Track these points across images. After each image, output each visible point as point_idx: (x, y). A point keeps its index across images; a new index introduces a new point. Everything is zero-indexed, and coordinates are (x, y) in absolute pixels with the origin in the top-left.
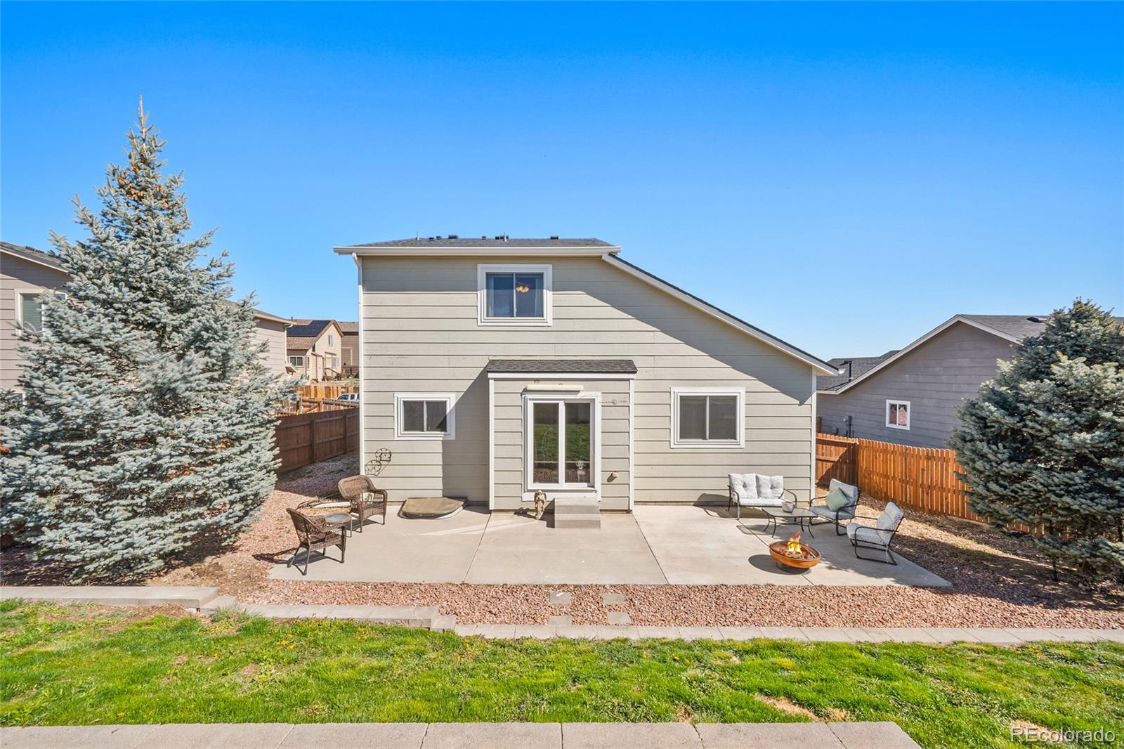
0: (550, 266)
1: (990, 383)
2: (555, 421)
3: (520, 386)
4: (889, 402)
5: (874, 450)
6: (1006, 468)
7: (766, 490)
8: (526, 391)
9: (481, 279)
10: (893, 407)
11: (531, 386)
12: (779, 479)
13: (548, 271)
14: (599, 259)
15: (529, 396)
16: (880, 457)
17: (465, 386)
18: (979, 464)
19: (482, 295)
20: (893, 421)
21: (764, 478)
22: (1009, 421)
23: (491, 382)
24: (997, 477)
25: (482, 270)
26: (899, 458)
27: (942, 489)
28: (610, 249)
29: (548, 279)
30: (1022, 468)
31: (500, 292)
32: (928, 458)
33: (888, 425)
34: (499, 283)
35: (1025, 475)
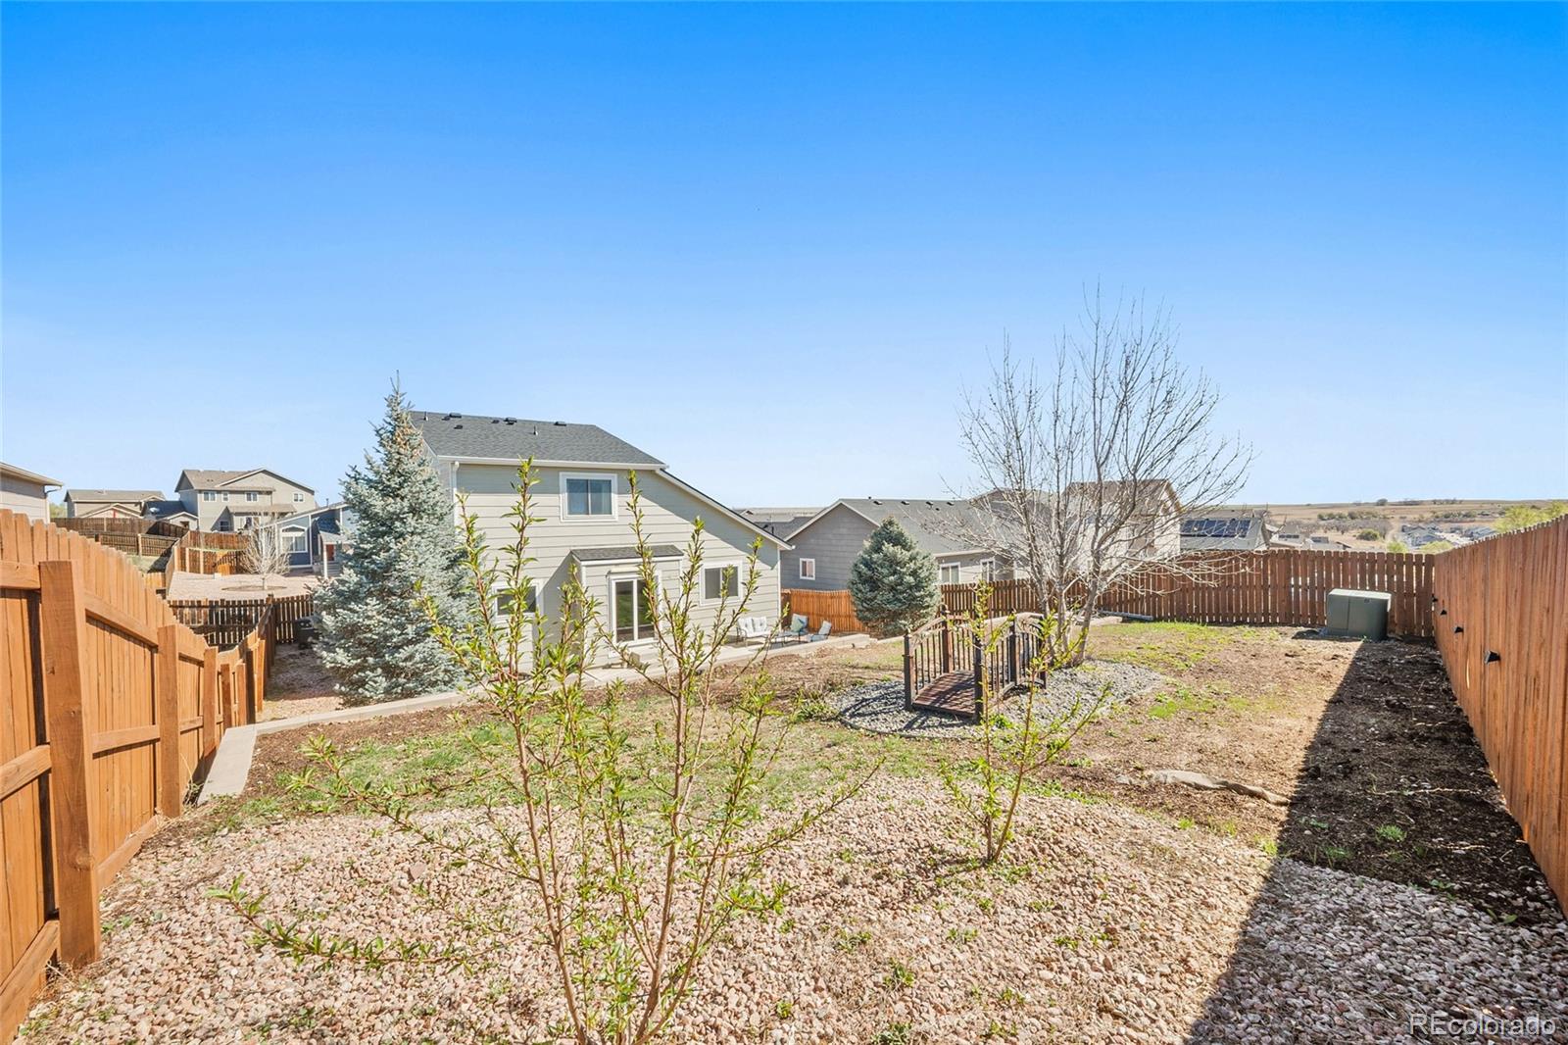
0: (616, 475)
1: (861, 553)
2: (630, 592)
3: (605, 570)
4: (801, 559)
5: (800, 596)
6: (869, 595)
7: (758, 627)
8: (610, 573)
9: (563, 484)
10: (804, 563)
11: (614, 569)
12: (764, 618)
13: (614, 478)
14: (652, 472)
15: (612, 577)
16: (804, 600)
17: (551, 573)
18: (859, 595)
19: (564, 497)
20: (804, 574)
21: (755, 619)
22: (869, 573)
23: (584, 569)
24: (866, 600)
25: (563, 477)
26: (816, 600)
27: (839, 616)
28: (662, 466)
29: (615, 485)
30: (873, 594)
31: (576, 495)
32: (832, 598)
33: (801, 577)
34: (574, 486)
35: (875, 598)
